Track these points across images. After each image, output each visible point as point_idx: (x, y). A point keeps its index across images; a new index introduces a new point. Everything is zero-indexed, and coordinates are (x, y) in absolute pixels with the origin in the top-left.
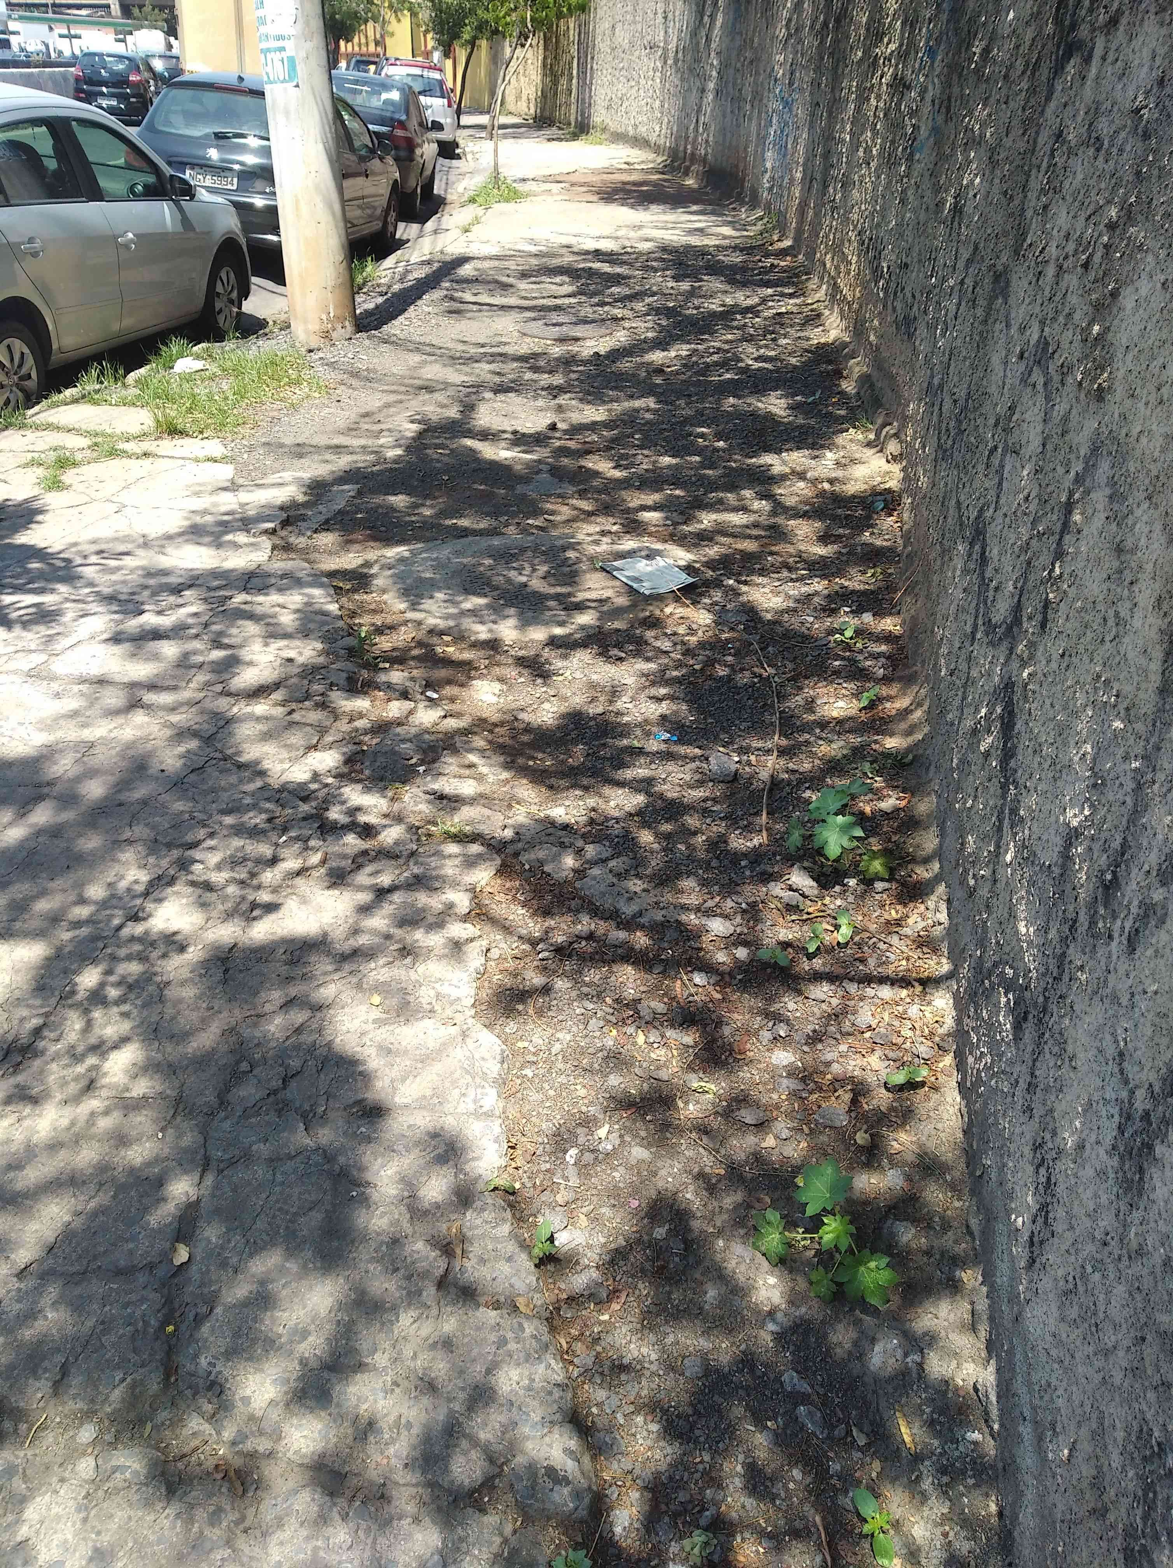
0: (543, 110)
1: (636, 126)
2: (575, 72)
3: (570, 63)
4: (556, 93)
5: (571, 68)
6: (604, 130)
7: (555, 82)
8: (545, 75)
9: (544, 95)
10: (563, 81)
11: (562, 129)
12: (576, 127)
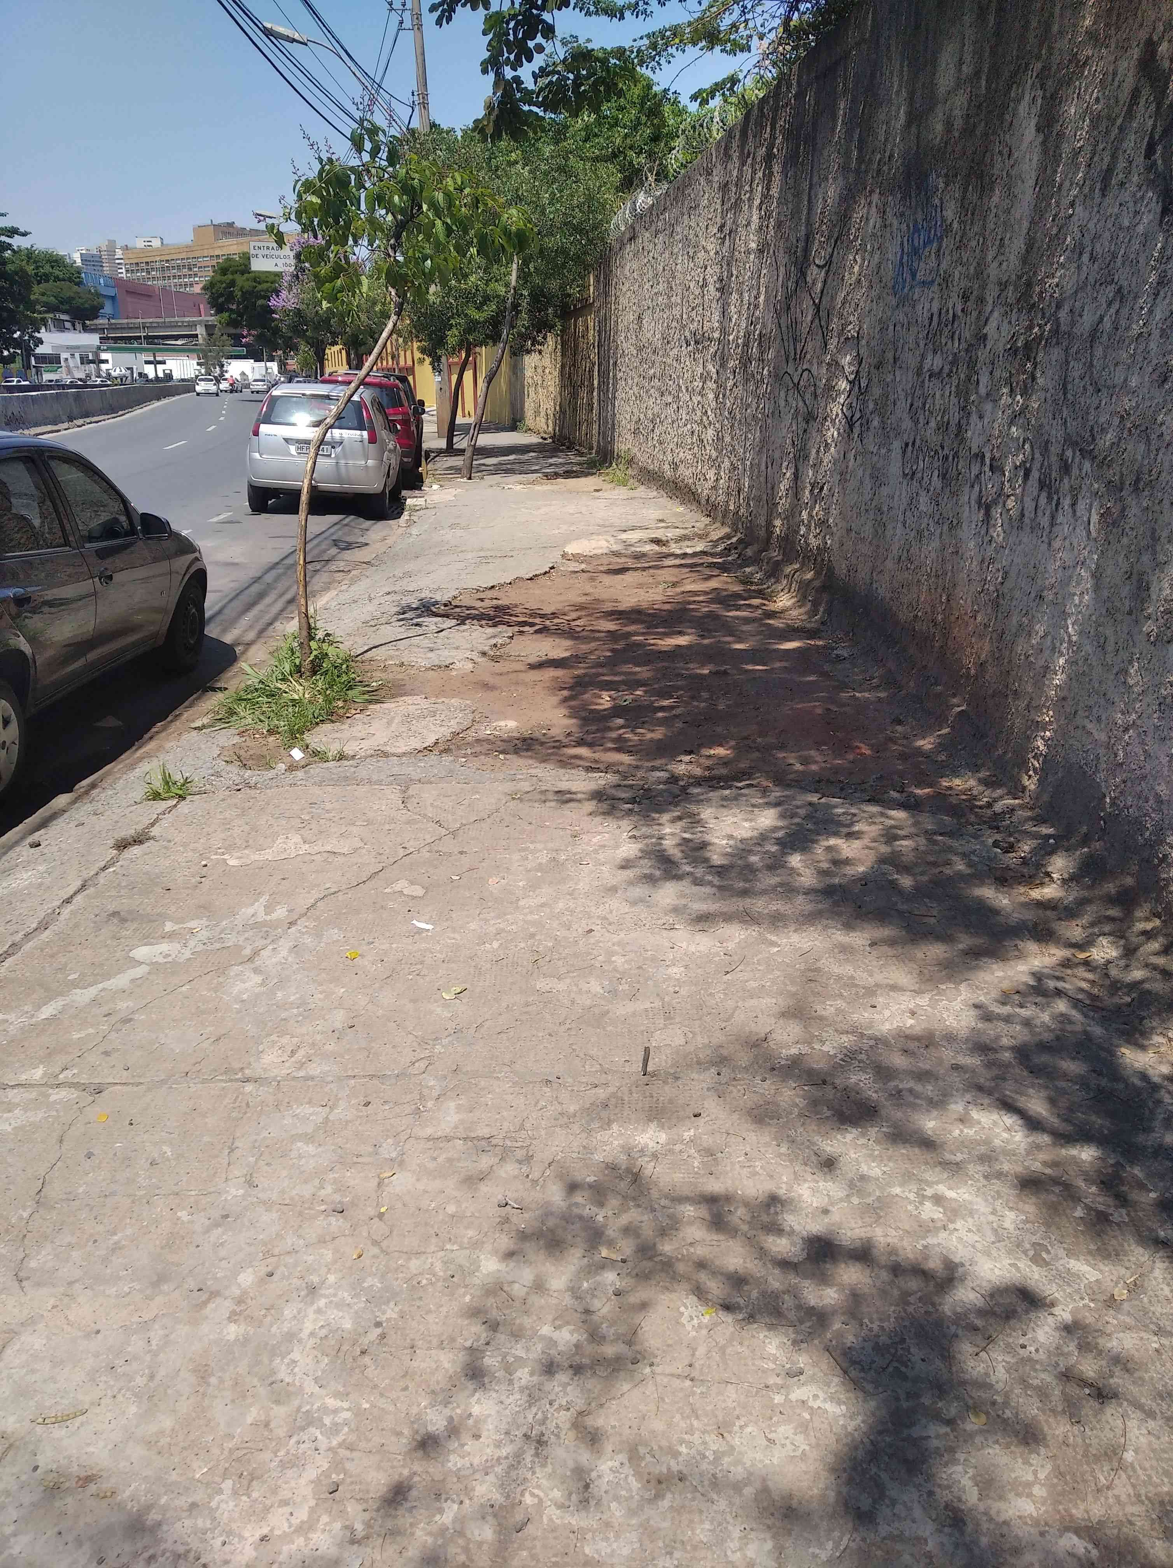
0: (561, 428)
1: (675, 466)
2: (596, 382)
3: (591, 371)
4: (575, 410)
5: (591, 377)
6: (631, 462)
7: (574, 395)
8: (563, 387)
9: (562, 412)
10: (583, 394)
11: (581, 454)
12: (597, 453)
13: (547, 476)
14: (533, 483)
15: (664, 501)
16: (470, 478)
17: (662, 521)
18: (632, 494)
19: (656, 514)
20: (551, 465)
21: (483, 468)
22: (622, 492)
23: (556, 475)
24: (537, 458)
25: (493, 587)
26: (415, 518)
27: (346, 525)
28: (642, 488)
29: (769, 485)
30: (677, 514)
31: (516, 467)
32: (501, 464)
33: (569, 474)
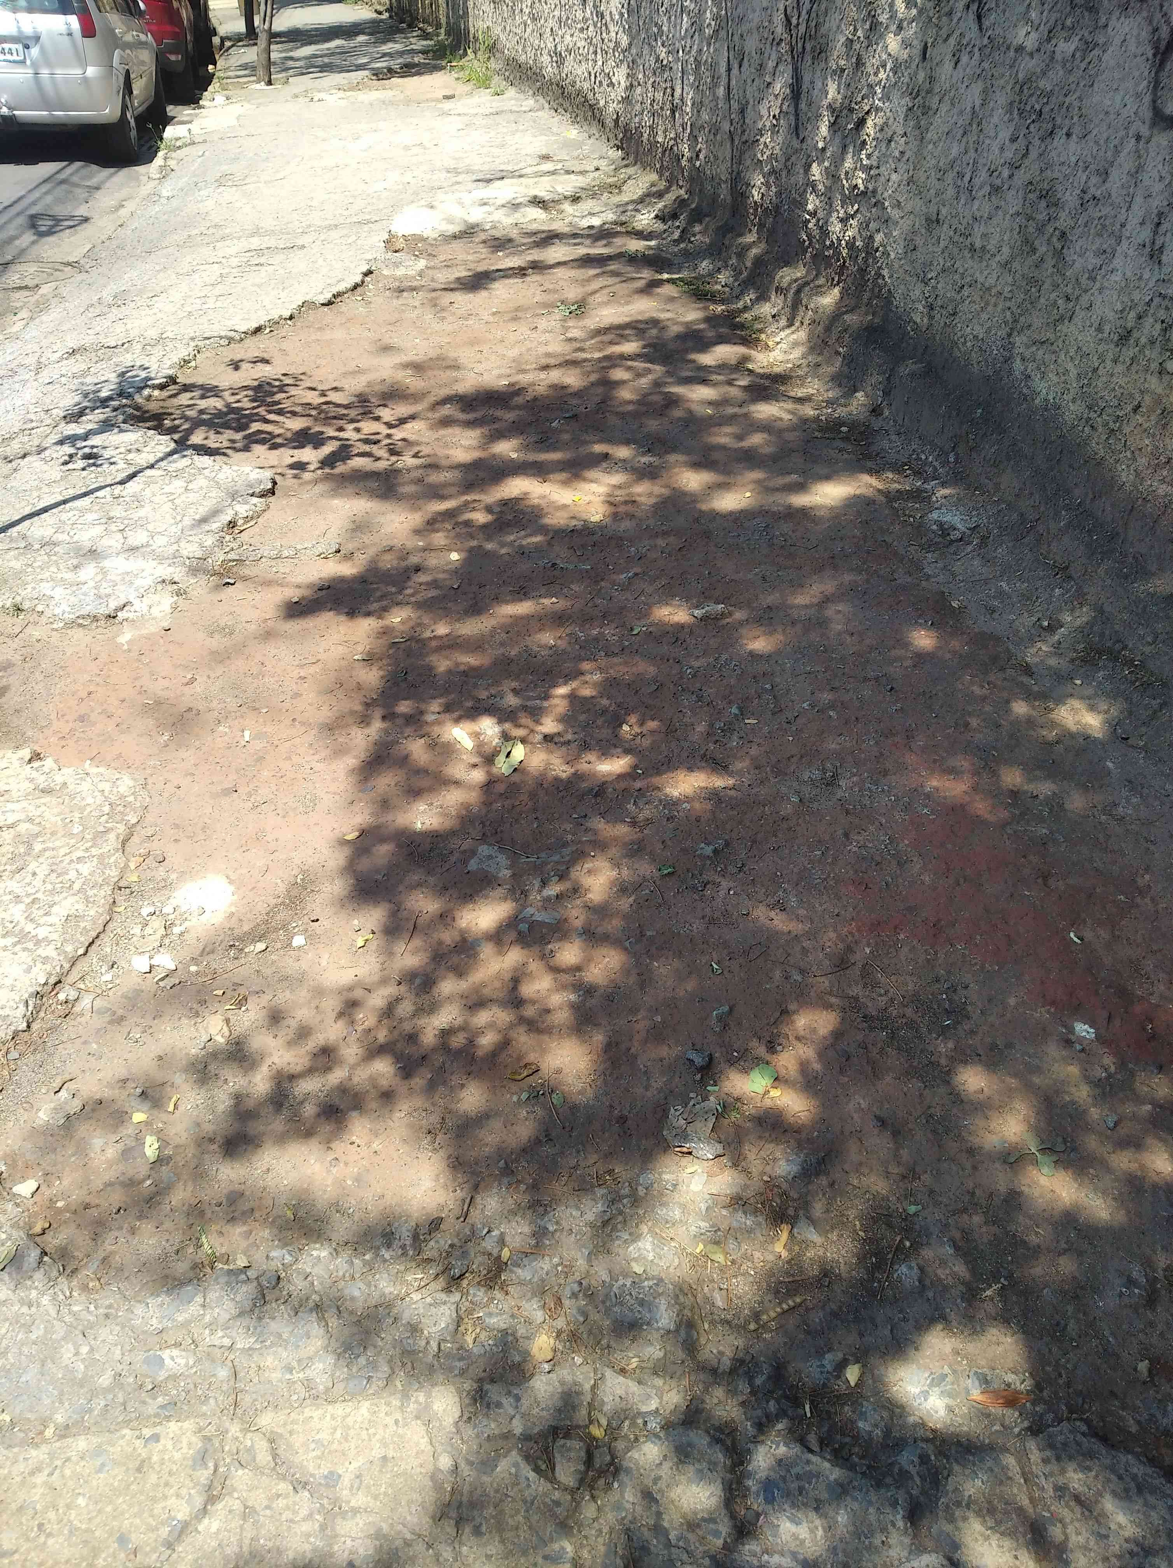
1: (559, 59)
6: (493, 48)
11: (426, 36)
12: (448, 33)
13: (379, 75)
14: (357, 87)
15: (546, 116)
16: (270, 83)
17: (546, 158)
18: (497, 103)
19: (536, 144)
20: (384, 55)
21: (291, 63)
22: (483, 100)
23: (391, 72)
24: (367, 44)
25: (258, 330)
26: (172, 163)
27: (63, 182)
28: (511, 92)
29: (735, 106)
30: (568, 144)
31: (336, 60)
32: (315, 56)
33: (409, 70)
